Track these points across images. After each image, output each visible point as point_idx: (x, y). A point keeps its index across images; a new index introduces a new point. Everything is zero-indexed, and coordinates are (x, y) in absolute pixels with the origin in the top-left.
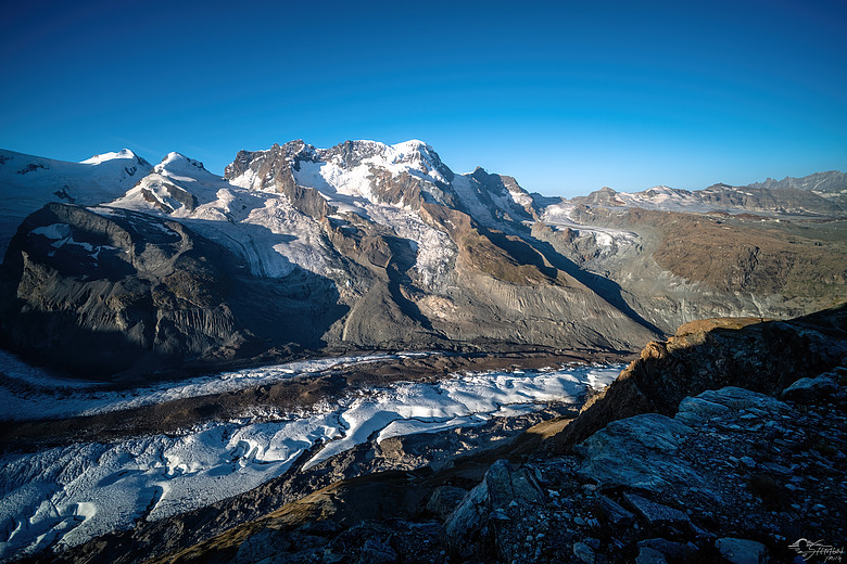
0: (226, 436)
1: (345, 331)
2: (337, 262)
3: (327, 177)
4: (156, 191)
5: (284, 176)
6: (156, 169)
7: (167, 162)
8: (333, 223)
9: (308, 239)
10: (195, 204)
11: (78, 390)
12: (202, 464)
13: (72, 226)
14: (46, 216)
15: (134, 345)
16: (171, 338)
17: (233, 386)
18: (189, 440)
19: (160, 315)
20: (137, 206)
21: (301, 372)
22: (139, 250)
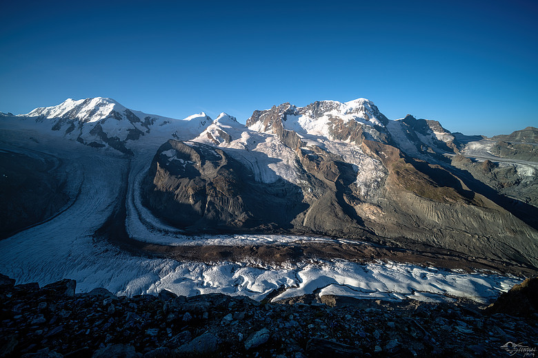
0: (233, 271)
1: (306, 220)
2: (304, 176)
3: (302, 124)
4: (213, 133)
5: (277, 124)
6: (214, 122)
7: (219, 118)
8: (304, 152)
9: (288, 161)
10: (231, 140)
11: (171, 232)
12: (220, 283)
13: (177, 150)
14: (167, 146)
15: (196, 212)
16: (212, 211)
17: (240, 243)
18: (215, 269)
19: (209, 199)
20: (204, 141)
21: (277, 241)
22: (203, 164)
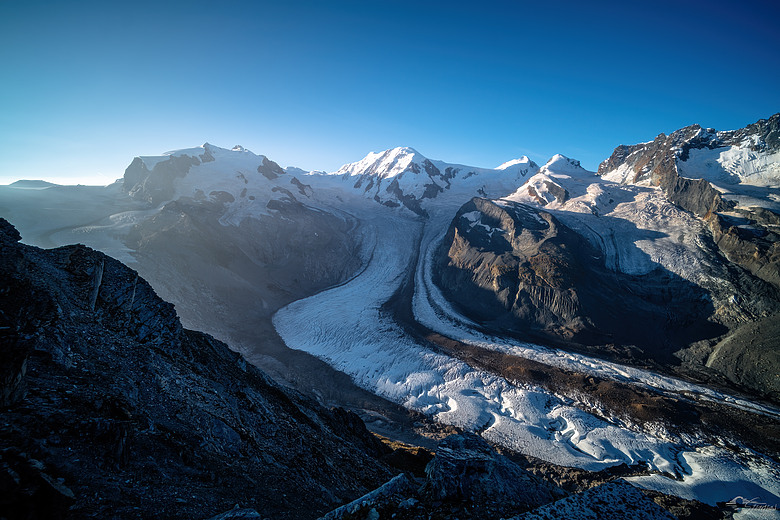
0: (550, 404)
1: (713, 356)
2: (720, 270)
4: (538, 188)
5: (664, 168)
6: (542, 170)
7: (550, 163)
8: (725, 223)
9: (681, 238)
10: (567, 197)
11: (464, 324)
12: (526, 417)
13: (482, 213)
14: (470, 207)
15: (500, 303)
16: (525, 306)
17: (565, 365)
18: (520, 392)
19: (521, 286)
20: (523, 200)
21: (638, 380)
22: (518, 234)
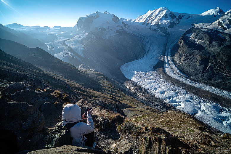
4: (223, 22)
6: (226, 13)
12: (211, 114)
16: (210, 72)
18: (208, 104)
19: (210, 64)
22: (210, 43)
